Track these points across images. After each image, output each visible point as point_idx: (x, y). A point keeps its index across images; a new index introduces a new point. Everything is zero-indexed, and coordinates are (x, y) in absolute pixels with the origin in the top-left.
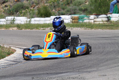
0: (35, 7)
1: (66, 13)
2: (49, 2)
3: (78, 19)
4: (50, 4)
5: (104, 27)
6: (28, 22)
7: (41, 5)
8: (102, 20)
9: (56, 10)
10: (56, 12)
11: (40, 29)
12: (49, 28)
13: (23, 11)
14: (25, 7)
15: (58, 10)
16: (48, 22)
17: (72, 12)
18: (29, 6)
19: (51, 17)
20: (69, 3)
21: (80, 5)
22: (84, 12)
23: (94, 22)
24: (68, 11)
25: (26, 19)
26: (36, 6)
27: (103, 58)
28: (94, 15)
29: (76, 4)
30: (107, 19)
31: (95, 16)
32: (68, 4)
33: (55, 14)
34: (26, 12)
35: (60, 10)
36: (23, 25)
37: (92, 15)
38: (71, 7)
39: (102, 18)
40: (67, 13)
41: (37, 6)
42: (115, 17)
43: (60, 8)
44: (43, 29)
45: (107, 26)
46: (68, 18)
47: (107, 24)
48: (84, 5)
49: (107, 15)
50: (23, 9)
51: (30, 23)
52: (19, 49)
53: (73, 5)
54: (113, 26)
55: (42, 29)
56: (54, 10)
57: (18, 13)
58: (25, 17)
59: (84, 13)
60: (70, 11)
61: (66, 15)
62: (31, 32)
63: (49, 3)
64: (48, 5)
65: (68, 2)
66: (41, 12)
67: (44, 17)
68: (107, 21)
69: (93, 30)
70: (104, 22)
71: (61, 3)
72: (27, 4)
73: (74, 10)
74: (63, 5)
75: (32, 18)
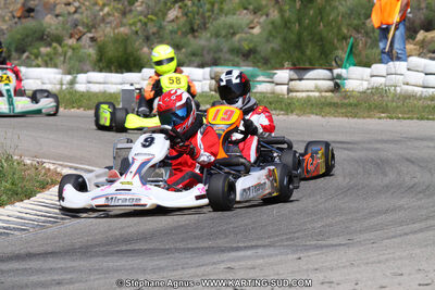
0: (84, 37)
1: (187, 61)
2: (131, 22)
4: (134, 28)
5: (327, 109)
6: (64, 87)
8: (316, 87)
13: (44, 50)
17: (208, 58)
19: (144, 70)
20: (196, 27)
21: (231, 37)
22: (247, 60)
23: (289, 91)
24: (194, 54)
25: (59, 76)
29: (218, 31)
30: (331, 84)
31: (292, 72)
32: (193, 31)
34: (55, 54)
38: (203, 41)
39: (316, 82)
40: (190, 61)
41: (90, 35)
42: (358, 79)
45: (335, 105)
46: (200, 78)
47: (336, 100)
48: (244, 36)
49: (331, 70)
50: (42, 43)
53: (209, 35)
54: (356, 105)
56: (146, 50)
57: (26, 54)
60: (202, 56)
63: (130, 25)
64: (128, 31)
67: (122, 73)
68: (332, 91)
69: (293, 117)
70: (324, 94)
71: (170, 27)
72: (57, 29)
73: (215, 52)
74: (176, 33)
75: (78, 73)
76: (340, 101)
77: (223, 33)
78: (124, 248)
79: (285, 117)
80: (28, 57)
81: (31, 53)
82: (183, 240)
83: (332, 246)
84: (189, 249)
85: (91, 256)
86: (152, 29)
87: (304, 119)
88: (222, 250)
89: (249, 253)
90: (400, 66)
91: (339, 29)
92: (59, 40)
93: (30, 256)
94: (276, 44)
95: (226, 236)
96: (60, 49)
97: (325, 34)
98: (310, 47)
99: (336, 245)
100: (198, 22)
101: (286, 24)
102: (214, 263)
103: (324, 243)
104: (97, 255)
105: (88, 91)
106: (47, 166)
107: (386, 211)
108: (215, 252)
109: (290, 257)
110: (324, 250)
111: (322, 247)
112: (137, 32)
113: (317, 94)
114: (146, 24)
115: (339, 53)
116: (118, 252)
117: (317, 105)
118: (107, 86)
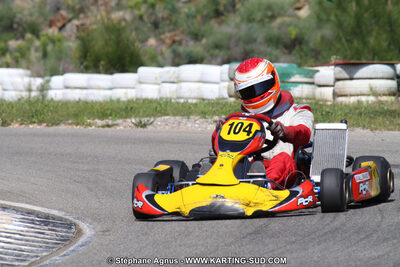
0: (68, 26)
1: (206, 54)
2: (132, 3)
4: (137, 12)
5: (380, 119)
6: (34, 94)
7: (93, 19)
8: (371, 89)
10: (164, 48)
11: (90, 125)
12: (133, 121)
13: (13, 44)
14: (19, 24)
15: (174, 42)
16: (124, 95)
17: (237, 51)
18: (41, 20)
19: (141, 70)
20: (221, 8)
21: (269, 22)
22: (290, 53)
23: (335, 95)
24: (217, 46)
25: (27, 80)
26: (70, 21)
27: (375, 254)
28: (336, 65)
30: (393, 84)
31: (338, 69)
32: (218, 14)
33: (160, 58)
34: (29, 49)
35: (180, 43)
36: (11, 103)
37: (326, 63)
38: (230, 28)
39: (372, 81)
40: (212, 55)
41: (76, 22)
43: (183, 32)
44: (104, 122)
45: (392, 114)
46: (219, 81)
47: (393, 108)
48: (287, 19)
49: (392, 65)
50: (11, 34)
51: (44, 96)
53: (238, 19)
55: (99, 122)
56: (152, 42)
58: (21, 71)
59: (288, 58)
60: (228, 48)
61: (210, 63)
62: (49, 135)
63: (131, 8)
64: (128, 16)
65: (218, 4)
66: (96, 48)
67: (111, 74)
70: (384, 98)
71: (185, 10)
72: (31, 14)
73: (246, 43)
74: (194, 17)
75: (52, 75)
77: (258, 16)
92: (36, 32)
94: (328, 31)
96: (36, 43)
97: (395, 16)
98: (374, 33)
100: (224, 2)
113: (372, 99)
114: (153, 6)
117: (367, 113)
118: (90, 91)
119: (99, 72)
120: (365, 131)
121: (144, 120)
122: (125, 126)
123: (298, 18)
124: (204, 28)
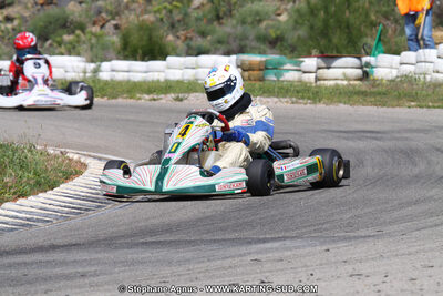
0: (108, 25)
1: (212, 48)
2: (156, 9)
3: (264, 67)
4: (158, 15)
5: (355, 97)
6: (88, 75)
8: (344, 75)
9: (178, 37)
10: (179, 42)
11: (140, 99)
12: (173, 95)
13: (66, 38)
14: (71, 23)
15: (186, 38)
16: (161, 77)
17: (234, 46)
18: (87, 20)
19: (169, 58)
20: (221, 14)
21: (258, 25)
22: (274, 48)
23: (317, 79)
24: (220, 42)
26: (108, 22)
30: (359, 72)
31: (320, 60)
32: (218, 18)
33: (178, 51)
34: (78, 42)
35: (191, 39)
37: (309, 55)
38: (228, 28)
39: (344, 70)
41: (113, 23)
42: (387, 67)
43: (193, 31)
44: (151, 96)
45: (363, 94)
47: (364, 89)
48: (271, 23)
49: (359, 58)
52: (96, 161)
53: (234, 22)
54: (384, 94)
55: (147, 97)
56: (170, 37)
57: (49, 42)
59: (274, 51)
60: (228, 43)
61: (214, 54)
63: (154, 12)
64: (152, 18)
65: (218, 10)
67: (143, 60)
68: (360, 79)
69: (321, 106)
70: (352, 82)
71: (195, 14)
72: (80, 16)
73: (241, 40)
74: (201, 20)
75: (102, 61)
76: (368, 89)
77: (249, 20)
78: (149, 239)
79: (312, 106)
80: (51, 45)
81: (54, 41)
82: (209, 232)
83: (362, 237)
84: (215, 241)
85: (116, 248)
86: (177, 16)
87: (332, 107)
88: (250, 242)
89: (276, 244)
90: (430, 54)
91: (367, 15)
92: (82, 28)
93: (54, 248)
94: (302, 32)
95: (253, 228)
96: (83, 37)
97: (352, 20)
99: (365, 237)
100: (224, 9)
101: (313, 11)
102: (241, 255)
103: (352, 234)
104: (122, 246)
105: (112, 80)
106: (71, 156)
107: (416, 202)
108: (242, 244)
109: (318, 248)
110: (353, 242)
111: (350, 239)
112: (162, 20)
113: (345, 83)
114: (171, 11)
115: (368, 40)
116: (143, 243)
117: (346, 93)
118: (131, 74)
119: (136, 60)
120: (346, 106)
121: (181, 96)
122: (167, 100)
123: (279, 21)
124: (209, 28)
